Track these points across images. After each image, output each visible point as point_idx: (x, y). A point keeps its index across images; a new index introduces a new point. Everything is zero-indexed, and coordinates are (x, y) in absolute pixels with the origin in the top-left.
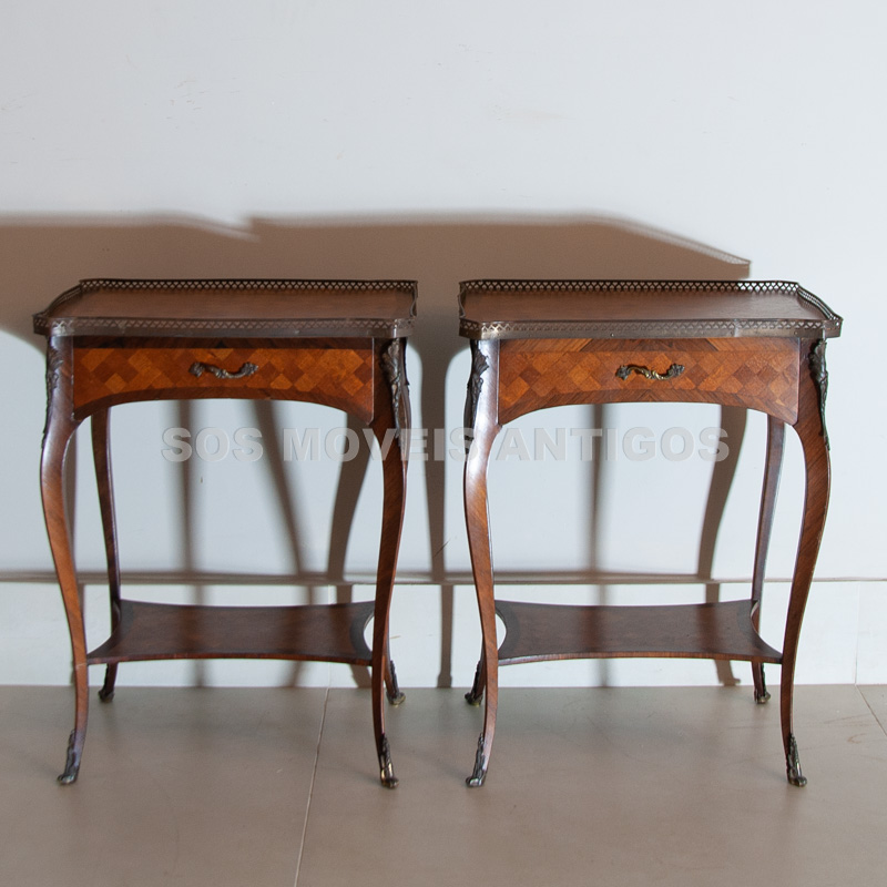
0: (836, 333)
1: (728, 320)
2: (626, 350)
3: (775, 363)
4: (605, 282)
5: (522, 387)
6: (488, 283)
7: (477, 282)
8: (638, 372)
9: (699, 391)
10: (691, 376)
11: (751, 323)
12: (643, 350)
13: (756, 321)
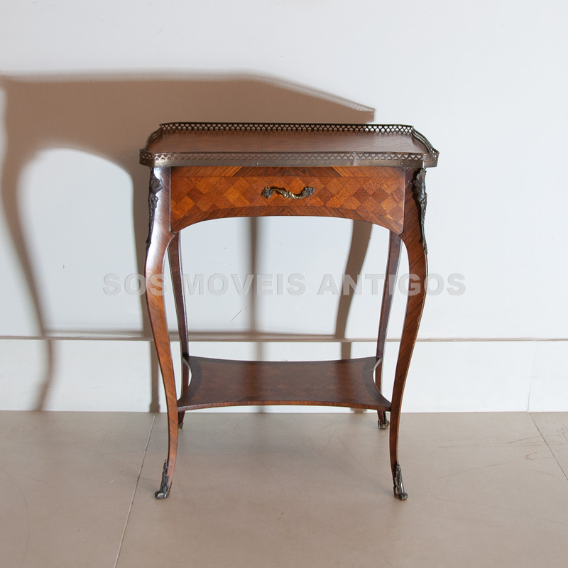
0: (434, 163)
1: (348, 153)
2: (269, 175)
3: (386, 186)
4: (269, 124)
5: (188, 203)
6: (182, 125)
7: (174, 124)
8: (279, 193)
9: (326, 208)
10: (320, 195)
11: (367, 155)
12: (282, 175)
13: (370, 153)
